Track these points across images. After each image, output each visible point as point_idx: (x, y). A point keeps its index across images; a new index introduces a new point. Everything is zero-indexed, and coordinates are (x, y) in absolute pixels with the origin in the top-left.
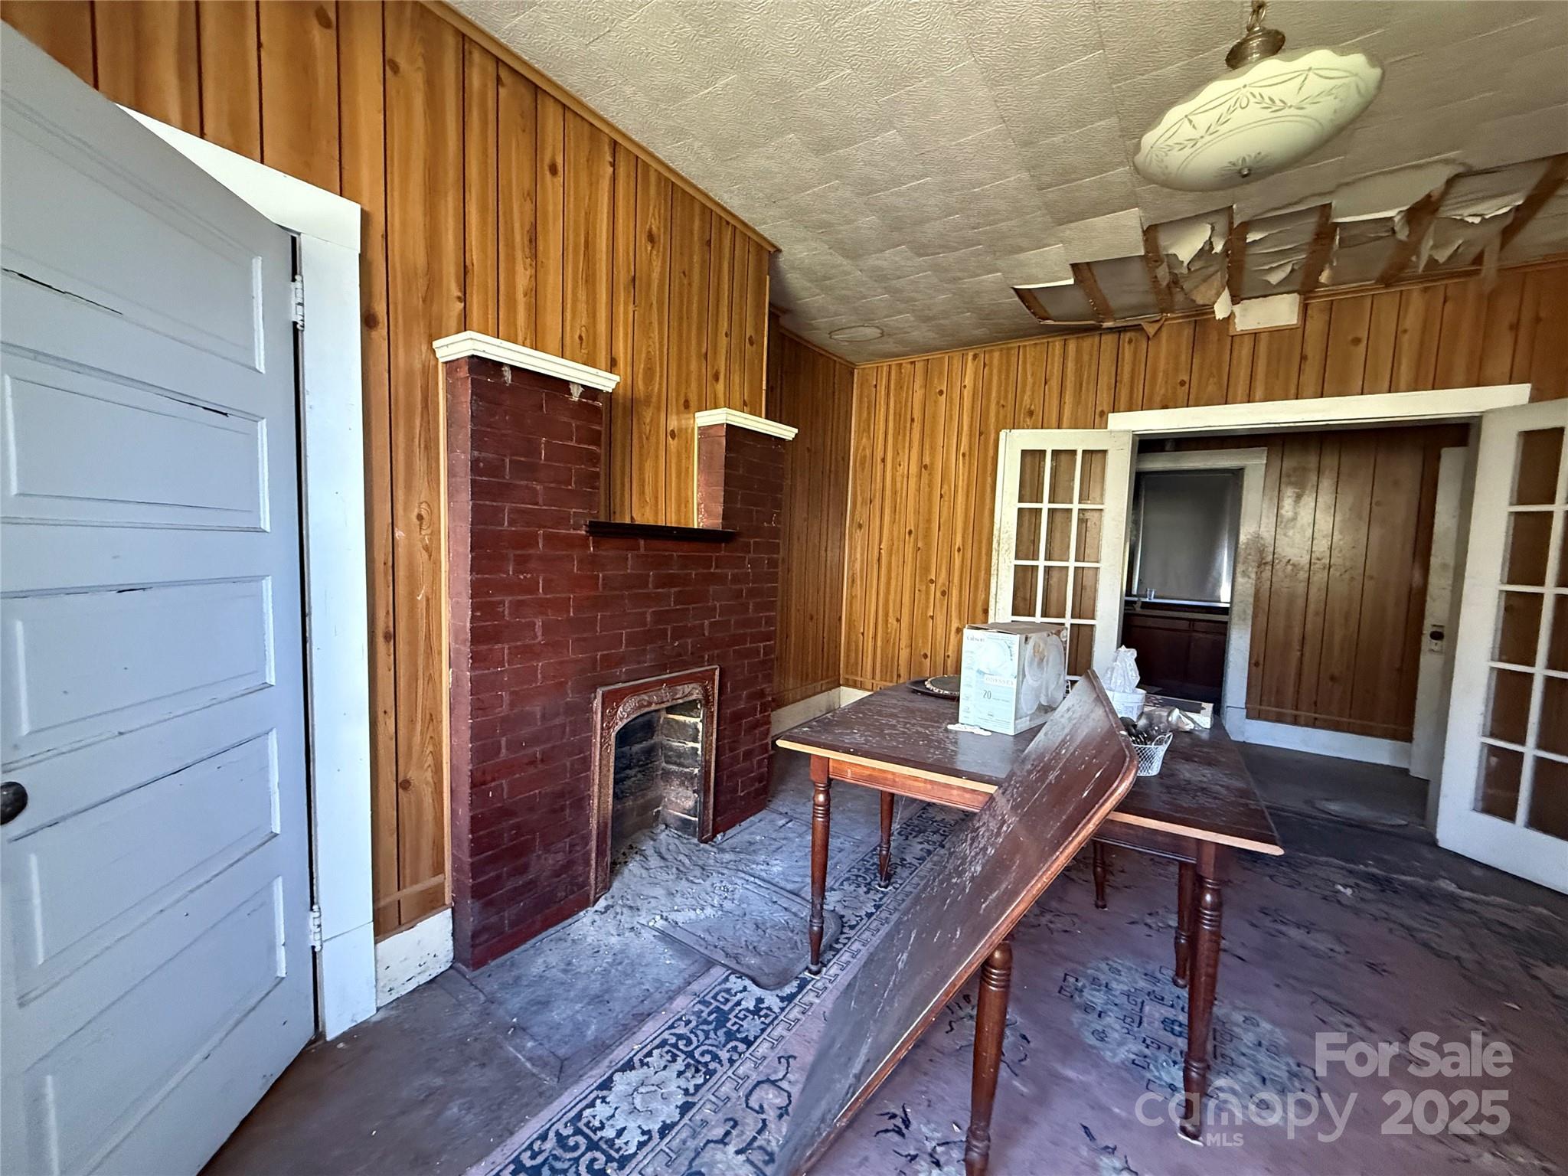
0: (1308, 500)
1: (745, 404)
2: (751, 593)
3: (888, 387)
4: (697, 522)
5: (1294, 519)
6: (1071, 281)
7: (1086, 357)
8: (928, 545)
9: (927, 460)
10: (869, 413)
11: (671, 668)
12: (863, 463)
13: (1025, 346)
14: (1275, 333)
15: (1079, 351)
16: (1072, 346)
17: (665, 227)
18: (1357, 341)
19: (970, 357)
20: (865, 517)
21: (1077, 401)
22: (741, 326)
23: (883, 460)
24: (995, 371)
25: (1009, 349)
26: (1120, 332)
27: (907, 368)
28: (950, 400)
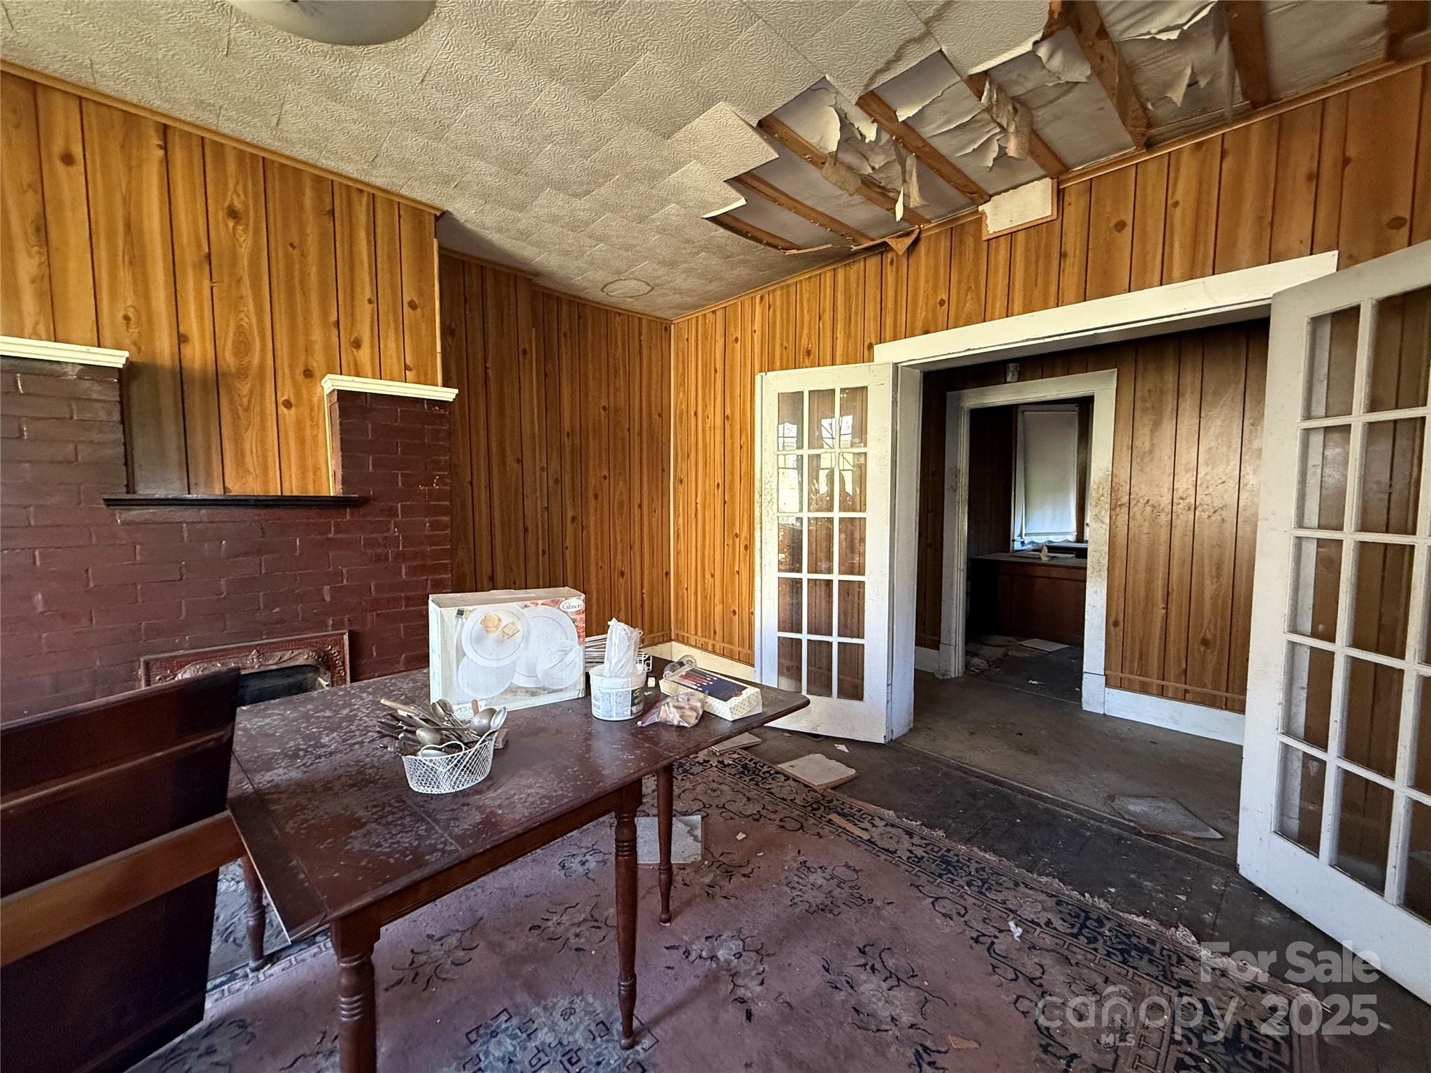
0: (1167, 428)
1: (407, 368)
2: (400, 557)
3: (697, 340)
4: (333, 489)
5: (1152, 450)
6: (742, 202)
7: (853, 286)
8: (733, 498)
9: (728, 412)
10: (684, 368)
12: (681, 418)
13: (801, 281)
14: (1032, 229)
15: (847, 280)
16: (841, 274)
17: (256, 200)
18: (1121, 226)
19: (758, 300)
20: (684, 472)
21: (848, 336)
22: (394, 293)
23: (696, 414)
24: (778, 313)
25: (788, 286)
26: (882, 253)
27: (710, 316)
28: (743, 348)
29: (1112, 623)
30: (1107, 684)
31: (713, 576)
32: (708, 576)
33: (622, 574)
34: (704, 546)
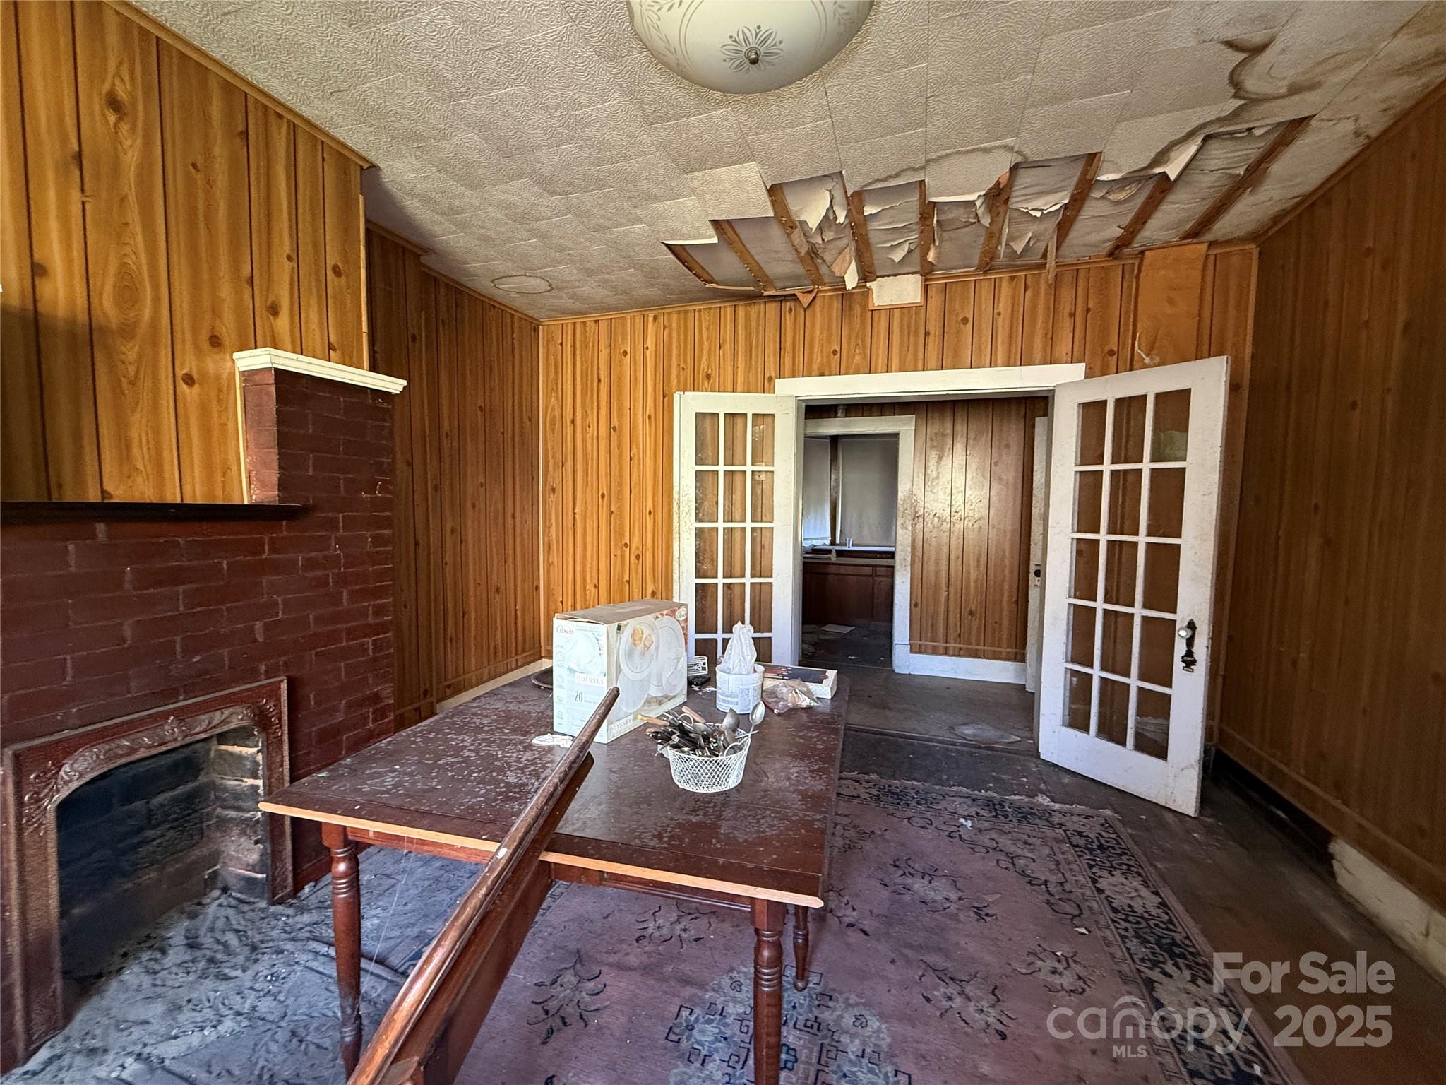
0: (947, 461)
1: (331, 347)
2: (343, 580)
3: (574, 346)
4: (246, 495)
5: (937, 478)
6: (715, 240)
7: (754, 324)
8: (620, 509)
9: (615, 423)
10: (556, 373)
11: (185, 692)
12: (553, 424)
13: (700, 310)
14: (906, 309)
15: (747, 316)
16: (741, 312)
18: (965, 321)
19: (651, 319)
20: (558, 480)
21: (749, 366)
22: (316, 252)
23: (573, 422)
24: (674, 335)
25: (686, 312)
26: (781, 301)
27: (591, 326)
28: (634, 361)
29: (914, 605)
30: (911, 651)
31: (595, 587)
32: (590, 586)
33: (498, 590)
34: (584, 556)
